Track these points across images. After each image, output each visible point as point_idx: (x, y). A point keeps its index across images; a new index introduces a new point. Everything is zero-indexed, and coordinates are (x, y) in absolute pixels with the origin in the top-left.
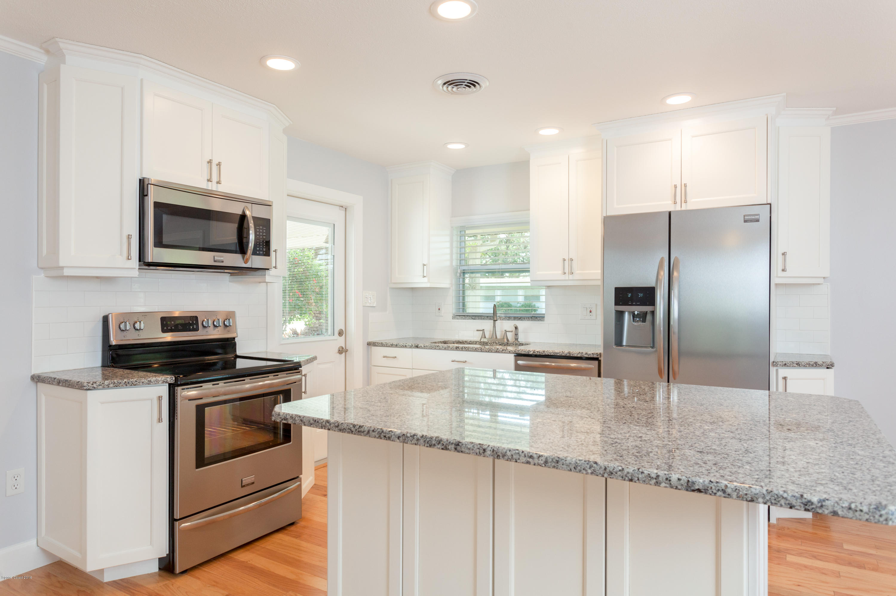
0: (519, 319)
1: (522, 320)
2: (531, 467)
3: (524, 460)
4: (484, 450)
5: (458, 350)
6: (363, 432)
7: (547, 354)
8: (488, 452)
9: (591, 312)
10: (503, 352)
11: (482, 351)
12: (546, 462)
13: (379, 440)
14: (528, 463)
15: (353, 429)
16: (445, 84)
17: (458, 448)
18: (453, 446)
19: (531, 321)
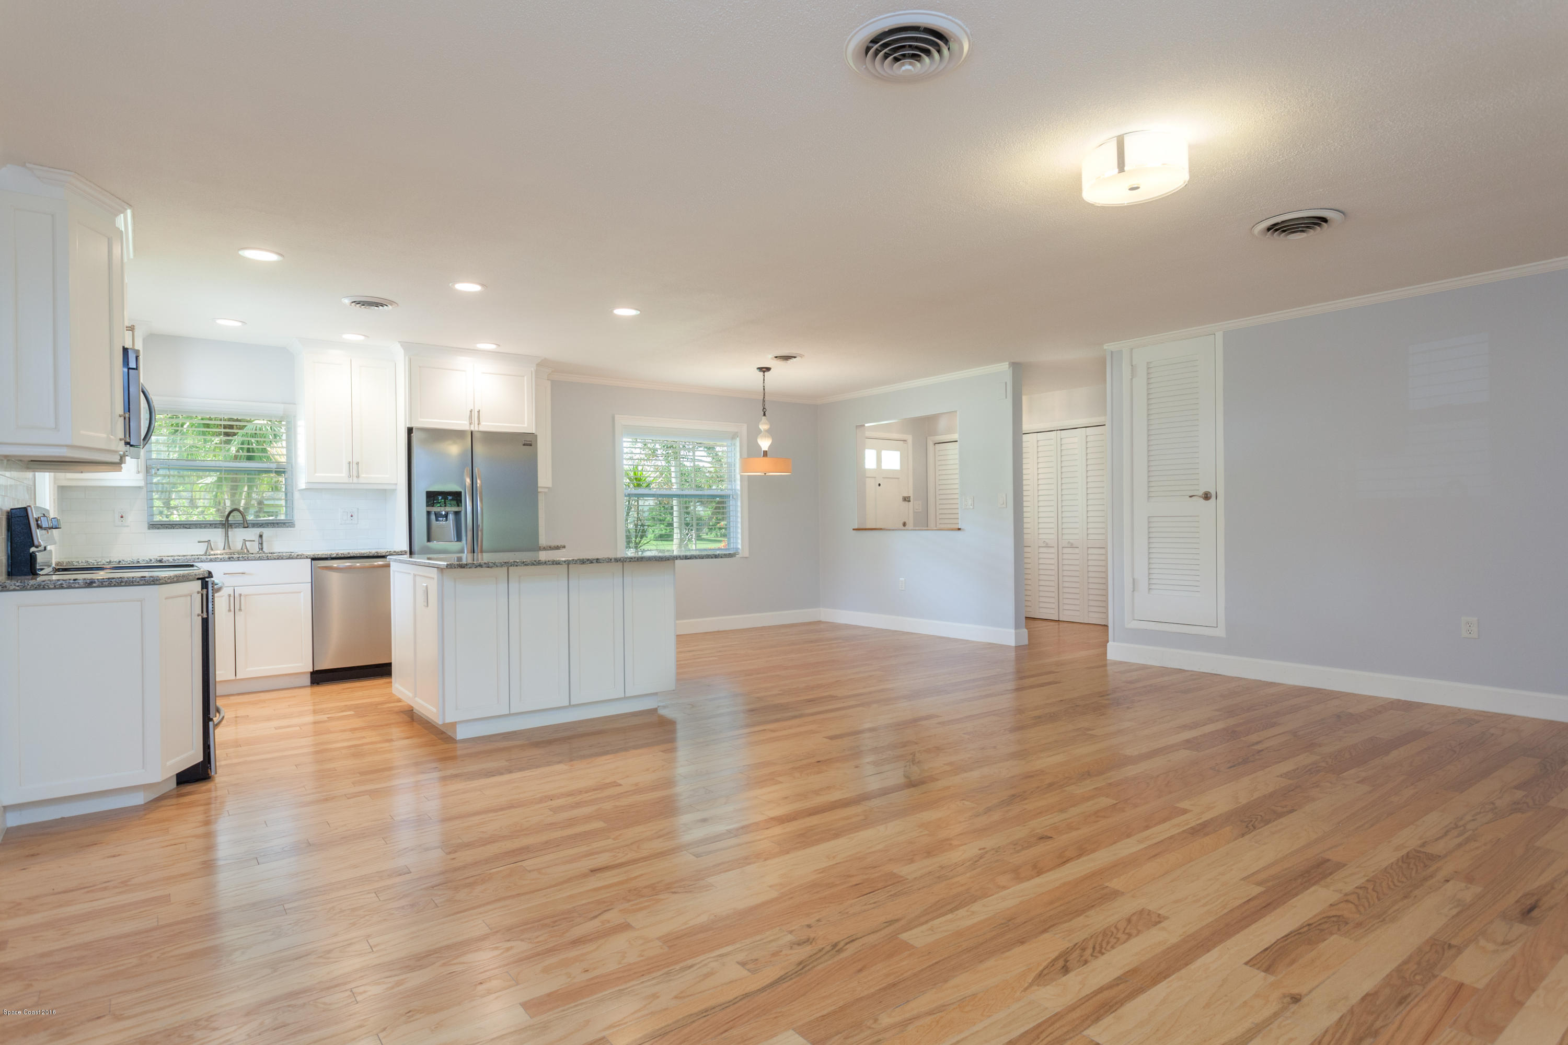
0: (260, 526)
1: (264, 527)
2: (632, 562)
3: (628, 560)
4: (611, 559)
5: (232, 561)
6: (542, 563)
7: (352, 555)
8: (613, 560)
9: (352, 516)
10: (298, 557)
11: (268, 559)
12: (638, 559)
13: (553, 566)
14: (630, 561)
15: (534, 563)
16: (352, 302)
17: (598, 561)
18: (595, 561)
19: (278, 527)
